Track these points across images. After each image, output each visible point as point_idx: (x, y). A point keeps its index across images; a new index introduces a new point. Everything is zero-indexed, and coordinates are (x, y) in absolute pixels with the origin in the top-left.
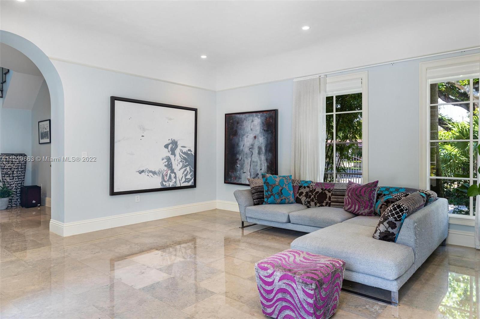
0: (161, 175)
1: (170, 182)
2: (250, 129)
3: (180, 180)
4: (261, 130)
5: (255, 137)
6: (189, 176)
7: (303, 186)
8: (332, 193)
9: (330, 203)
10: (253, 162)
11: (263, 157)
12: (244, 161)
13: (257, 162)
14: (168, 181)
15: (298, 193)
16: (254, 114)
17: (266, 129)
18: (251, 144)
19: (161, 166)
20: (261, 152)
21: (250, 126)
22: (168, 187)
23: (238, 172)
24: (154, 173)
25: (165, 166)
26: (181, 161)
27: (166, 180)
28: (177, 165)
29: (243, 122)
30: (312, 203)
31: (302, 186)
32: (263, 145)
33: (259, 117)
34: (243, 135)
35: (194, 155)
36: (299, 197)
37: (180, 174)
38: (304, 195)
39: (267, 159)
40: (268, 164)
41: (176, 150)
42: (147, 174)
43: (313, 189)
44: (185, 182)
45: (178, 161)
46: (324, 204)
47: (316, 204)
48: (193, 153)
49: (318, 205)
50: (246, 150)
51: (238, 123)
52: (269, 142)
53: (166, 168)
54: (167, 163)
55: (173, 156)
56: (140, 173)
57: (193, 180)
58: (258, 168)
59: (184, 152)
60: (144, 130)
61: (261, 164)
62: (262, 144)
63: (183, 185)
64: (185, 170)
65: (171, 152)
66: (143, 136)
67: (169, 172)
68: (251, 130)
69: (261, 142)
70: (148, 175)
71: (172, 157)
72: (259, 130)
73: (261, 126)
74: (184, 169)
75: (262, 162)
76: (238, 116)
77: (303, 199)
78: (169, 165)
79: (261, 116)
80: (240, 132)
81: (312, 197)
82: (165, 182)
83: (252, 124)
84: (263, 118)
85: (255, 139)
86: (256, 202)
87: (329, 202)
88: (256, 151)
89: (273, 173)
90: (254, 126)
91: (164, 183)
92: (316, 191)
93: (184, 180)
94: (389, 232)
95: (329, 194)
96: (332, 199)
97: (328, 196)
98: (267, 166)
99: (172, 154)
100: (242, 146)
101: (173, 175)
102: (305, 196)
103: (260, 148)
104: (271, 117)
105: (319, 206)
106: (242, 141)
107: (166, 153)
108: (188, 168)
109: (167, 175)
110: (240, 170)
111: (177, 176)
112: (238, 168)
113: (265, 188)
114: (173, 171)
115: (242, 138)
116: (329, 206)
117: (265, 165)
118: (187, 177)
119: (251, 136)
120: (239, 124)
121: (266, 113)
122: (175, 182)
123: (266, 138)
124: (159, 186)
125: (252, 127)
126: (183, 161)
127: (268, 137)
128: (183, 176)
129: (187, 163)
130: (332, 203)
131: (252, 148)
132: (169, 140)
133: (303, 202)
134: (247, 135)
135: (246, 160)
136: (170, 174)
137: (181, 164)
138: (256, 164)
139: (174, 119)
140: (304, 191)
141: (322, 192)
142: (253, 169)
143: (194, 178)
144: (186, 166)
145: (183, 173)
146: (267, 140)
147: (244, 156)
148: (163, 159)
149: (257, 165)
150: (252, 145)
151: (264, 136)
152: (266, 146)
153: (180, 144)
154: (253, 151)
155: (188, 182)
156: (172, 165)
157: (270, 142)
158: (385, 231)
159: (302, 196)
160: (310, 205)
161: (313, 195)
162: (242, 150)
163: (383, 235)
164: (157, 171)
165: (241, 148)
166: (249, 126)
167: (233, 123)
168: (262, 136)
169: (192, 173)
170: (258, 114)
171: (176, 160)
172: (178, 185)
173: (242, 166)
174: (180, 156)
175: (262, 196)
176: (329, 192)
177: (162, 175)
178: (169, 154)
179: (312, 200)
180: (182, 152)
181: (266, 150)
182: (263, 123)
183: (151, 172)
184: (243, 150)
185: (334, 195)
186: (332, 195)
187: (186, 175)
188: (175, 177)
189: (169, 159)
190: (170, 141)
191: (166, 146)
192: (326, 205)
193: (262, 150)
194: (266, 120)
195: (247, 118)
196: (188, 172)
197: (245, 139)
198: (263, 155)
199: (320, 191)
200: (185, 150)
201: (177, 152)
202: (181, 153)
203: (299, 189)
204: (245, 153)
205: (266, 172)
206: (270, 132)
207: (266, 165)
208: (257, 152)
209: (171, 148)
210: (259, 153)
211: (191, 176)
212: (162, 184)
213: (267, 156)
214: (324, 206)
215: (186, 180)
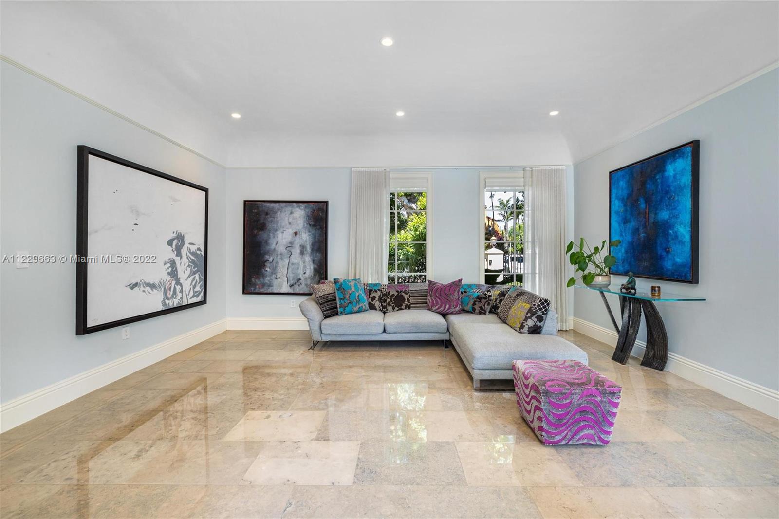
0: (163, 289)
1: (175, 298)
2: (287, 223)
3: (187, 294)
4: (305, 224)
5: (296, 233)
6: (198, 288)
7: (374, 289)
8: (409, 294)
9: (410, 305)
10: (293, 264)
11: (308, 258)
12: (277, 263)
13: (298, 264)
14: (172, 297)
15: (370, 297)
16: (295, 204)
17: (312, 223)
18: (288, 242)
20: (305, 252)
21: (288, 219)
22: (172, 307)
23: (268, 278)
24: (153, 286)
25: (169, 273)
26: (189, 266)
27: (169, 296)
28: (184, 272)
29: (276, 213)
30: (390, 308)
31: (372, 290)
32: (308, 243)
33: (303, 208)
34: (276, 230)
35: (204, 255)
36: (371, 302)
37: (187, 285)
38: (377, 299)
39: (314, 261)
40: (316, 266)
41: (182, 248)
42: (142, 288)
43: (386, 292)
44: (193, 297)
45: (184, 265)
46: (403, 307)
47: (393, 308)
48: (203, 253)
49: (397, 308)
50: (281, 249)
51: (267, 214)
52: (317, 240)
53: (169, 278)
54: (170, 269)
55: (179, 258)
56: (132, 288)
57: (202, 294)
58: (301, 271)
59: (192, 251)
60: (138, 213)
61: (305, 267)
62: (306, 241)
63: (191, 301)
64: (194, 279)
65: (175, 252)
66: (136, 224)
67: (174, 282)
68: (290, 223)
69: (305, 239)
70: (144, 291)
71: (177, 259)
72: (302, 225)
73: (305, 220)
74: (192, 278)
75: (307, 264)
76: (268, 204)
77: (377, 304)
78: (174, 274)
79: (305, 207)
80: (270, 226)
81: (388, 301)
82: (168, 299)
83: (291, 216)
84: (309, 211)
85: (296, 235)
86: (328, 313)
87: (409, 304)
88: (296, 251)
89: (323, 276)
90: (293, 218)
91: (167, 302)
92: (391, 294)
93: (192, 293)
94: (537, 325)
95: (406, 296)
96: (411, 301)
97: (406, 299)
98: (315, 270)
99: (177, 255)
100: (274, 243)
101: (178, 288)
102: (378, 300)
103: (303, 248)
104: (320, 209)
105: (398, 310)
106: (274, 237)
107: (169, 253)
108: (197, 276)
109: (170, 289)
110: (270, 276)
111: (184, 289)
112: (267, 273)
113: (338, 296)
114: (178, 283)
115: (273, 234)
116: (409, 308)
117: (310, 268)
118: (195, 290)
119: (290, 231)
120: (268, 216)
121: (313, 204)
122: (181, 298)
123: (313, 234)
124: (160, 308)
125: (291, 220)
126: (192, 266)
127: (315, 234)
128: (191, 289)
129: (196, 269)
130: (411, 305)
131: (290, 246)
132: (174, 232)
133: (377, 308)
134: (282, 230)
135: (281, 263)
136: (175, 287)
137: (189, 269)
138: (297, 267)
139: (179, 201)
140: (377, 295)
141: (398, 294)
142: (293, 273)
143: (203, 290)
144: (194, 273)
145: (191, 284)
146: (315, 237)
147: (277, 256)
148: (165, 264)
149: (298, 268)
150: (291, 243)
151: (309, 232)
152: (313, 245)
153: (187, 240)
154: (293, 251)
155: (197, 296)
156: (177, 272)
157: (319, 240)
158: (534, 325)
159: (375, 301)
160: (387, 310)
161: (388, 298)
162: (274, 249)
163: (531, 330)
164: (157, 282)
165: (273, 246)
166: (287, 218)
167: (258, 214)
168: (307, 232)
169: (202, 283)
170: (301, 204)
171: (182, 264)
172: (185, 303)
173: (274, 271)
174: (188, 258)
175: (334, 305)
176: (406, 294)
177: (165, 288)
178: (173, 255)
179: (389, 304)
180: (190, 253)
181: (312, 250)
182: (308, 216)
183: (148, 285)
184: (276, 249)
185: (412, 297)
186: (410, 296)
187: (194, 287)
188: (181, 291)
189: (173, 263)
190: (175, 235)
191: (170, 243)
192: (406, 308)
193: (306, 249)
194: (313, 213)
195: (282, 208)
196: (197, 281)
197: (280, 235)
198: (308, 255)
199: (396, 294)
200: (193, 248)
201: (184, 251)
202: (188, 253)
203: (370, 294)
204: (279, 253)
205: (312, 275)
206: (318, 227)
207: (312, 267)
208: (299, 251)
209: (176, 245)
210: (302, 253)
211: (200, 287)
212: (164, 304)
213: (313, 256)
214: (403, 309)
215: (194, 294)
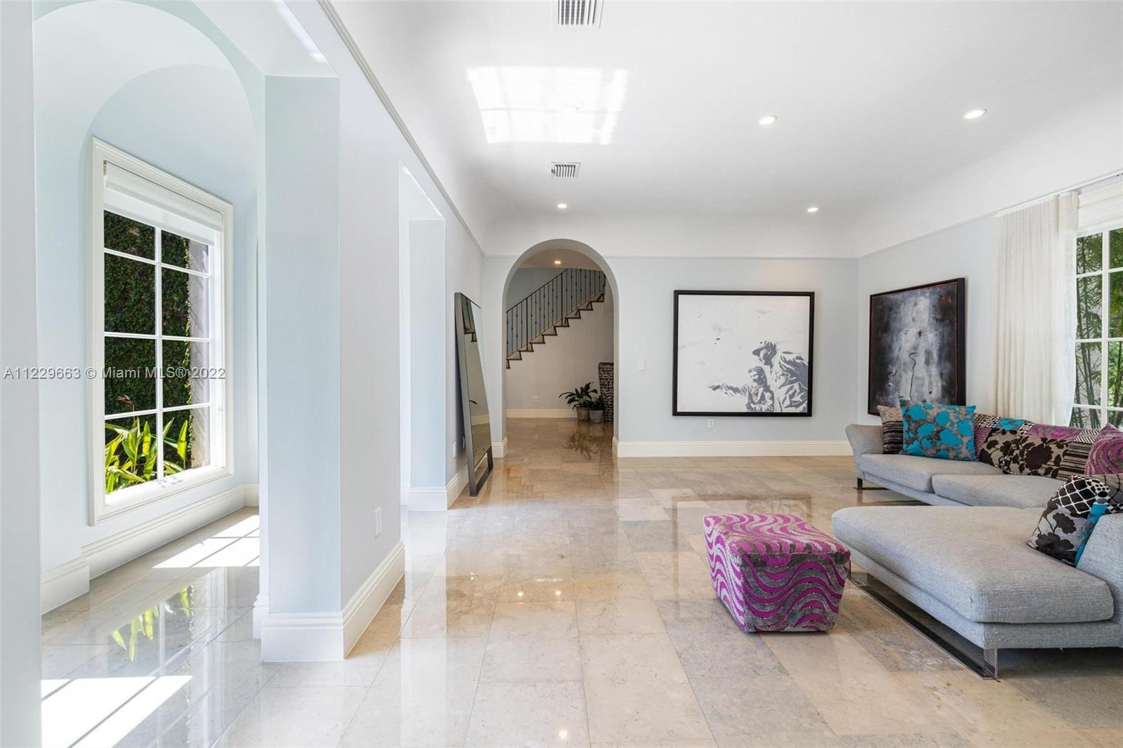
0: (747, 394)
1: (763, 404)
2: (911, 319)
3: (781, 402)
4: (931, 319)
5: (920, 333)
6: (797, 398)
7: (1002, 429)
8: (1065, 448)
9: (1057, 470)
10: (917, 378)
11: (934, 370)
12: (900, 376)
13: (923, 379)
14: (760, 402)
15: (986, 441)
16: (919, 291)
17: (939, 317)
18: (912, 346)
19: (748, 381)
20: (931, 361)
21: (912, 314)
22: (759, 411)
23: (891, 397)
24: (736, 390)
25: (755, 380)
26: (783, 375)
27: (756, 401)
28: (776, 380)
29: (899, 307)
30: (1014, 466)
31: (998, 429)
32: (934, 347)
33: (928, 295)
34: (900, 330)
35: (807, 364)
36: (986, 450)
37: (780, 394)
38: (998, 446)
39: (941, 375)
40: (945, 383)
41: (773, 357)
42: (724, 390)
43: (1021, 437)
44: (790, 406)
45: (776, 373)
46: (1041, 471)
47: (1021, 469)
48: (806, 362)
49: (1027, 470)
50: (905, 357)
51: (891, 309)
52: (945, 341)
53: (755, 384)
54: (757, 377)
55: (769, 367)
56: (714, 389)
57: (805, 405)
58: (926, 389)
59: (787, 360)
60: (720, 330)
61: (931, 383)
62: (932, 345)
63: (785, 411)
64: (791, 388)
65: (764, 361)
66: (718, 339)
67: (761, 390)
68: (913, 320)
69: (930, 341)
70: (726, 393)
71: (767, 369)
72: (927, 320)
73: (931, 312)
74: (787, 387)
75: (933, 379)
76: (891, 296)
77: (996, 454)
78: (761, 379)
79: (932, 293)
80: (894, 325)
81: (1014, 454)
82: (754, 404)
83: (915, 309)
84: (935, 297)
85: (920, 336)
86: (887, 448)
87: (1055, 468)
88: (921, 359)
89: (954, 400)
90: (917, 312)
91: (753, 406)
92: (1027, 442)
93: (787, 402)
94: (1058, 537)
95: (1056, 451)
96: (1062, 463)
97: (1054, 456)
98: (943, 387)
99: (765, 364)
100: (898, 349)
101: (768, 395)
102: (1002, 449)
103: (928, 353)
104: (949, 294)
105: (1029, 474)
106: (897, 340)
107: (757, 362)
108: (796, 386)
109: (757, 395)
110: (894, 393)
111: (775, 396)
112: (891, 389)
113: (906, 427)
114: (767, 389)
115: (897, 336)
116: (1054, 476)
117: (937, 385)
118: (794, 399)
119: (913, 331)
120: (892, 312)
121: (940, 287)
122: (772, 405)
123: (940, 333)
124: (745, 410)
125: (914, 315)
126: (787, 375)
127: (943, 332)
128: (786, 398)
129: (794, 378)
130: (1060, 472)
131: (913, 354)
132: (761, 343)
133: (996, 461)
134: (905, 329)
135: (904, 376)
136: (763, 393)
137: (783, 379)
138: (921, 382)
139: (769, 312)
140: (1001, 440)
141: (1042, 445)
142: (917, 392)
143: (807, 402)
144: (792, 382)
145: (786, 393)
146: (942, 338)
147: (900, 367)
148: (750, 371)
149: (923, 385)
150: (915, 348)
151: (936, 330)
152: (940, 350)
153: (780, 349)
154: (917, 359)
155: (797, 406)
156: (766, 380)
157: (948, 341)
158: (1049, 534)
159: (993, 449)
160: (1009, 469)
161: (1018, 448)
162: (898, 357)
163: (1043, 542)
164: (740, 387)
165: (896, 353)
166: (910, 313)
167: (882, 310)
168: (933, 330)
169: (805, 393)
170: (925, 290)
171: (774, 372)
172: (778, 410)
173: (897, 384)
174: (781, 367)
175: (899, 438)
176: (1060, 447)
177: (750, 394)
178: (762, 364)
179: (1015, 460)
180: (785, 361)
181: (940, 357)
182: (934, 306)
183: (730, 388)
184: (900, 356)
185: (1069, 455)
186: (1065, 454)
187: (792, 396)
188: (772, 398)
189: (760, 371)
190: (763, 345)
191: (757, 352)
192: (1046, 474)
193: (932, 356)
194: (940, 300)
195: (906, 298)
196: (795, 391)
197: (903, 337)
198: (934, 365)
199: (1038, 442)
200: (789, 357)
201: (776, 360)
202: (782, 362)
203: (990, 435)
204: (902, 362)
205: (941, 397)
206: (948, 321)
207: (940, 384)
208: (923, 360)
209: (764, 355)
210: (927, 363)
211: (802, 398)
212: (748, 406)
213: (941, 367)
214: (1039, 475)
215: (791, 403)
